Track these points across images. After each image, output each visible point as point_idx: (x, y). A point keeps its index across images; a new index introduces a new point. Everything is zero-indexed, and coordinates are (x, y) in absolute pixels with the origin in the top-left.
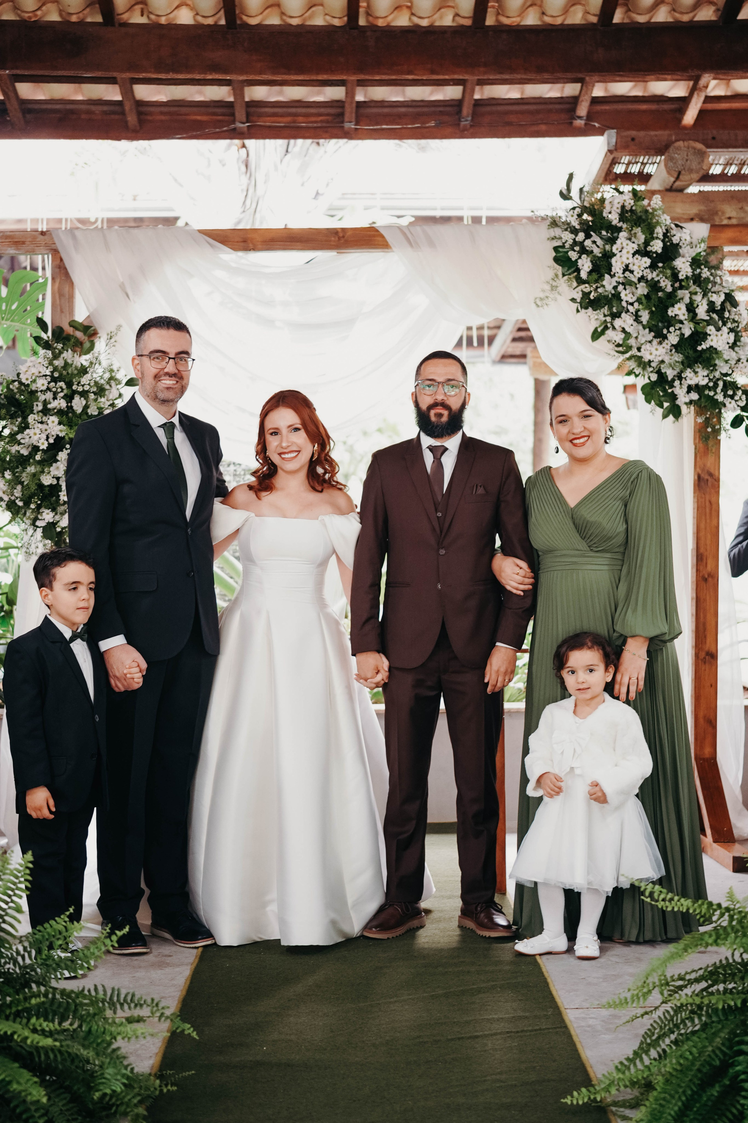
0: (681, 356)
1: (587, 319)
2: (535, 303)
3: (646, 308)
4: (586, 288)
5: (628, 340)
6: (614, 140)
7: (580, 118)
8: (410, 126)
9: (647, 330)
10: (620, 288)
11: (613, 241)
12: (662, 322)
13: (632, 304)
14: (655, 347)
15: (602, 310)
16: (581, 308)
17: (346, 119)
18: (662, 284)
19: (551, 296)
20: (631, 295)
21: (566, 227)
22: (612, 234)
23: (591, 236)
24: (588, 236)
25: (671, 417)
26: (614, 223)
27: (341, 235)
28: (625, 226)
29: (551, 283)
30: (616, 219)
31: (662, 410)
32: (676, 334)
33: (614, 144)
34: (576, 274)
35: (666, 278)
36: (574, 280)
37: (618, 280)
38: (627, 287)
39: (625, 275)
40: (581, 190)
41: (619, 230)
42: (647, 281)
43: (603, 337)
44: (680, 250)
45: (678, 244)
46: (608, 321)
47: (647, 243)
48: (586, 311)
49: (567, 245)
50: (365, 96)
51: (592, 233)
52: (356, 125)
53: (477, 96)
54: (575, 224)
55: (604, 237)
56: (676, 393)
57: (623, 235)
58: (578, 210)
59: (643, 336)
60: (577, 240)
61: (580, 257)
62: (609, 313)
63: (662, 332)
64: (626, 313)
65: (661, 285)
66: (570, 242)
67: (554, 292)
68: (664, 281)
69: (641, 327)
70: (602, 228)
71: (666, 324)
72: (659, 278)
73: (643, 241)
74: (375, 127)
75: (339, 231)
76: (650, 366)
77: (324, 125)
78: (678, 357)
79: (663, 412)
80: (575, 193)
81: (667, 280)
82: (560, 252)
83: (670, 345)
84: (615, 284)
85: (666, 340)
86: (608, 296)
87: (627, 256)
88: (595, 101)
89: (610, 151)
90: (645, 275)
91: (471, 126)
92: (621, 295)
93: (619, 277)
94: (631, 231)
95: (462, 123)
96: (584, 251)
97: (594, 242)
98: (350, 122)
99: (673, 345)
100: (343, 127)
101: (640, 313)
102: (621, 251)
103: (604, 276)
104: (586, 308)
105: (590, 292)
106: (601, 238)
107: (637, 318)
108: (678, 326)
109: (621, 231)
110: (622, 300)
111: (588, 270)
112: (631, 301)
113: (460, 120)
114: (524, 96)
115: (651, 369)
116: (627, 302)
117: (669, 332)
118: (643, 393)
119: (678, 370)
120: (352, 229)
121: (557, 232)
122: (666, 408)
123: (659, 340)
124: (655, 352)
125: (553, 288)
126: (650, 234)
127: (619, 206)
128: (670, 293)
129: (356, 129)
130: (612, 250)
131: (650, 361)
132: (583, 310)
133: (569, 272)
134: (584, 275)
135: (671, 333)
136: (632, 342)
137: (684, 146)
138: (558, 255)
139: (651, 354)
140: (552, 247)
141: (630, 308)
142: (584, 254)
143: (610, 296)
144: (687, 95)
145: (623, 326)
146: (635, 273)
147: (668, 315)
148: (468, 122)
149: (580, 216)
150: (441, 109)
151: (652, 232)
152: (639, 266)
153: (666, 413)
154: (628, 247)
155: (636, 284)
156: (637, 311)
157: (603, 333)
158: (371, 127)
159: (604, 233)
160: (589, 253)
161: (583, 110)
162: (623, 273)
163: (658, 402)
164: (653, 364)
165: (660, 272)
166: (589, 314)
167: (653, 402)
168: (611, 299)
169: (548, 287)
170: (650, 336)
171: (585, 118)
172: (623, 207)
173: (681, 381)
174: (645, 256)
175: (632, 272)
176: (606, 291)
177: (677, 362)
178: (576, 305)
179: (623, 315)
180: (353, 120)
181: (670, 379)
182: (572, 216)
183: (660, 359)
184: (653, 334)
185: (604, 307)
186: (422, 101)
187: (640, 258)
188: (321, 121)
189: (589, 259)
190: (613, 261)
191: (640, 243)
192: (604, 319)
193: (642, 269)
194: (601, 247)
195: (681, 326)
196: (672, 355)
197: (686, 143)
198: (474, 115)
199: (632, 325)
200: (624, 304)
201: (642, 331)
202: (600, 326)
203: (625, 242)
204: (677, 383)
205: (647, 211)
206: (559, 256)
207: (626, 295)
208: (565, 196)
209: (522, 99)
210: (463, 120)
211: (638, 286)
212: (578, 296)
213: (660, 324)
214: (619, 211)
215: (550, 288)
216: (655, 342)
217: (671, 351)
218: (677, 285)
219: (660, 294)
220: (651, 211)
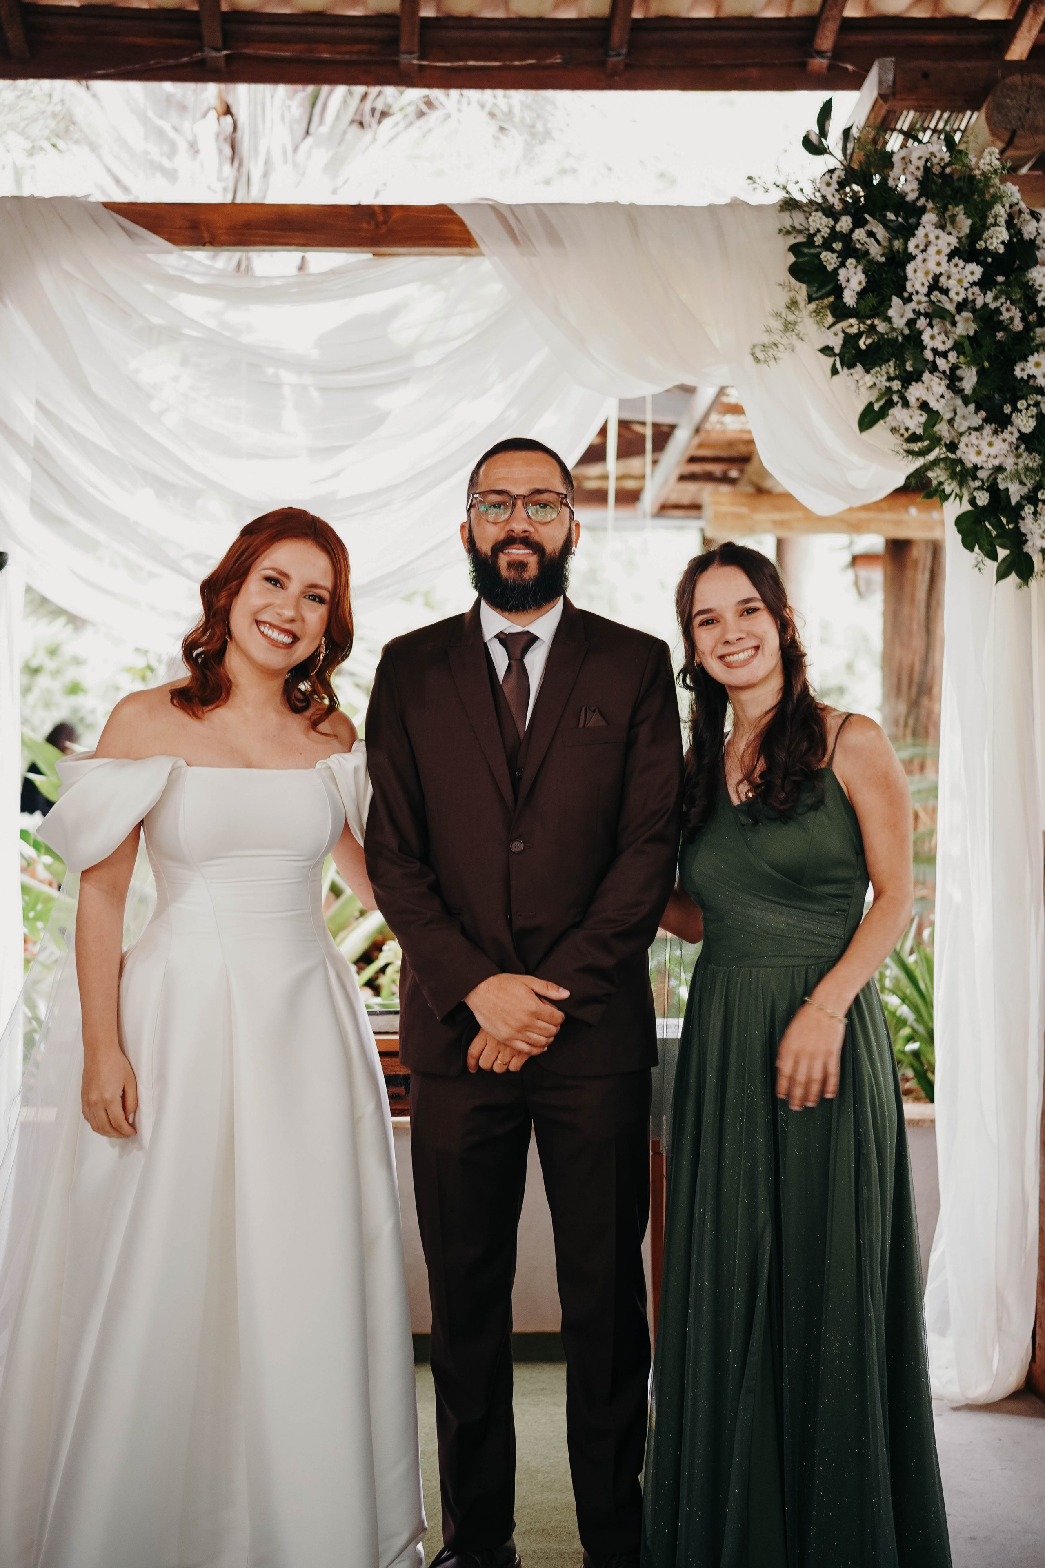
0: (1037, 457)
1: (853, 387)
2: (753, 354)
3: (974, 361)
4: (853, 325)
5: (934, 426)
6: (890, 76)
7: (821, 54)
8: (517, 63)
9: (972, 407)
10: (922, 323)
11: (908, 232)
12: (1000, 391)
13: (944, 355)
14: (989, 439)
15: (883, 367)
16: (843, 364)
17: (403, 47)
18: (1005, 316)
19: (785, 341)
20: (942, 337)
21: (813, 208)
22: (906, 219)
23: (866, 222)
24: (859, 223)
25: (1013, 578)
26: (911, 197)
27: (381, 218)
28: (930, 205)
29: (784, 315)
30: (912, 190)
31: (996, 564)
32: (1029, 414)
33: (890, 83)
34: (832, 299)
35: (1012, 303)
36: (829, 313)
37: (917, 308)
38: (934, 322)
39: (932, 297)
40: (847, 133)
41: (923, 210)
42: (974, 311)
43: (881, 422)
44: (1037, 253)
45: (1032, 242)
46: (895, 388)
47: (976, 233)
48: (852, 371)
49: (818, 240)
50: (438, 9)
51: (867, 216)
52: (421, 58)
53: (637, 14)
54: (835, 201)
55: (891, 224)
56: (1023, 530)
57: (929, 218)
58: (840, 174)
59: (964, 417)
60: (838, 228)
61: (843, 265)
62: (897, 373)
63: (1003, 410)
64: (931, 373)
65: (1001, 318)
66: (826, 232)
67: (788, 334)
68: (1008, 310)
69: (959, 402)
70: (886, 208)
71: (1008, 396)
72: (998, 304)
73: (967, 231)
74: (456, 64)
75: (376, 209)
76: (975, 478)
77: (364, 57)
78: (1031, 461)
79: (998, 568)
80: (834, 141)
81: (1013, 308)
82: (805, 255)
83: (1016, 435)
84: (911, 316)
85: (1009, 427)
86: (897, 338)
87: (938, 258)
88: (848, 25)
89: (882, 96)
90: (971, 298)
91: (628, 66)
92: (923, 337)
93: (919, 303)
94: (943, 213)
95: (612, 60)
96: (850, 251)
97: (871, 234)
98: (411, 53)
99: (1023, 437)
100: (396, 63)
101: (959, 372)
102: (922, 251)
103: (890, 300)
104: (851, 366)
105: (859, 335)
106: (886, 224)
107: (953, 380)
108: (1033, 398)
109: (924, 213)
110: (925, 348)
111: (859, 288)
112: (941, 348)
113: (607, 55)
114: (723, 14)
115: (978, 483)
116: (935, 351)
117: (1015, 409)
118: (959, 531)
119: (1030, 484)
120: (401, 207)
121: (798, 219)
122: (1004, 560)
123: (993, 425)
124: (986, 450)
125: (789, 327)
126: (981, 219)
127: (921, 163)
128: (1020, 332)
129: (421, 66)
130: (906, 248)
131: (976, 468)
132: (845, 368)
133: (820, 293)
134: (849, 298)
135: (1020, 411)
136: (942, 428)
137: (1024, 84)
138: (801, 260)
139: (979, 453)
140: (787, 248)
141: (941, 363)
142: (851, 257)
143: (900, 339)
144: (1010, 17)
145: (924, 398)
146: (952, 294)
147: (1015, 377)
148: (621, 58)
149: (842, 185)
150: (573, 34)
151: (984, 217)
152: (960, 281)
153: (1003, 569)
154: (940, 242)
155: (953, 317)
156: (955, 368)
157: (882, 414)
158: (448, 64)
159: (891, 216)
160: (862, 256)
161: (826, 41)
162: (928, 295)
163: (988, 547)
164: (981, 474)
165: (1001, 292)
166: (856, 377)
167: (977, 548)
168: (902, 344)
169: (777, 325)
170: (977, 421)
171: (829, 54)
172: (927, 170)
173: (1036, 506)
174: (972, 262)
175: (945, 292)
176: (893, 329)
177: (1027, 469)
178: (831, 360)
179: (926, 376)
180: (416, 49)
181: (1013, 502)
182: (828, 184)
183: (997, 462)
184: (983, 414)
185: (888, 361)
186: (540, 19)
187: (961, 263)
188: (359, 52)
189: (860, 268)
190: (910, 268)
191: (961, 235)
192: (888, 384)
193: (967, 285)
194: (885, 243)
195: (1039, 398)
196: (1018, 456)
197: (1026, 79)
198: (633, 46)
199: (942, 396)
200: (928, 355)
201: (961, 410)
202: (878, 400)
203: (933, 233)
204: (1028, 509)
205: (972, 178)
206: (803, 263)
207: (932, 337)
208: (814, 147)
209: (717, 19)
210: (612, 53)
211: (957, 318)
212: (836, 343)
213: (997, 396)
214: (919, 174)
215: (781, 328)
216: (988, 429)
217: (1017, 448)
218: (1032, 318)
219: (1000, 335)
220: (978, 177)
